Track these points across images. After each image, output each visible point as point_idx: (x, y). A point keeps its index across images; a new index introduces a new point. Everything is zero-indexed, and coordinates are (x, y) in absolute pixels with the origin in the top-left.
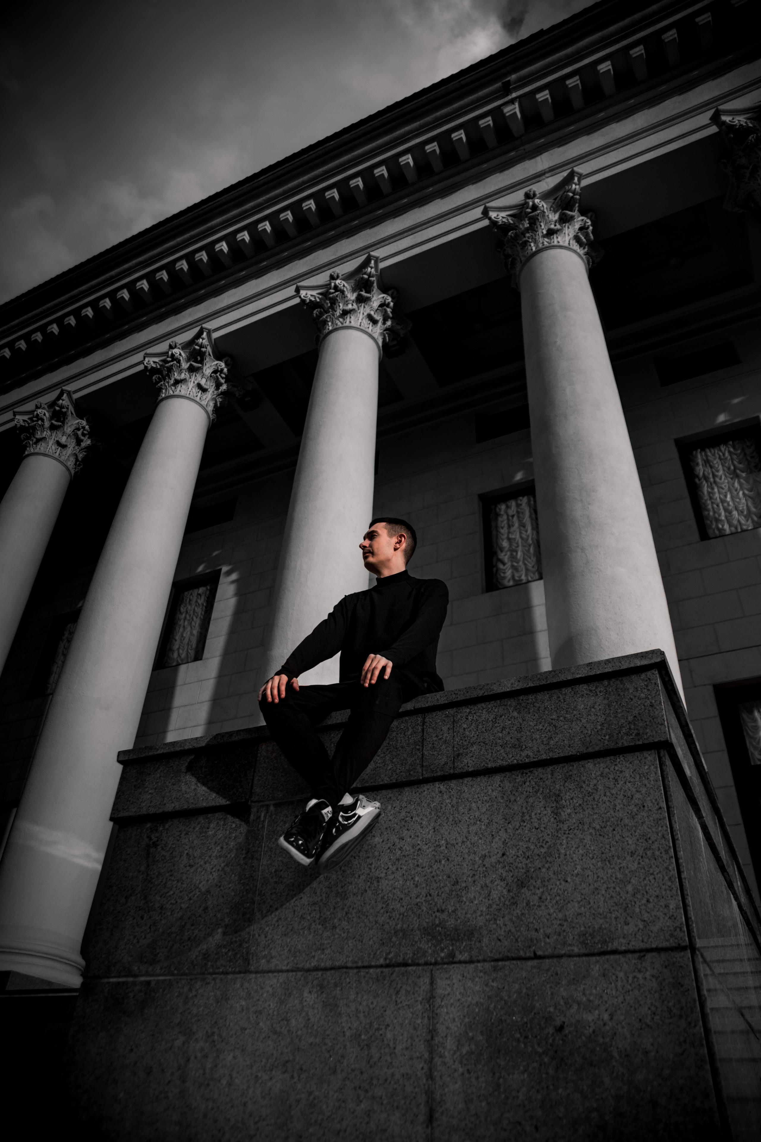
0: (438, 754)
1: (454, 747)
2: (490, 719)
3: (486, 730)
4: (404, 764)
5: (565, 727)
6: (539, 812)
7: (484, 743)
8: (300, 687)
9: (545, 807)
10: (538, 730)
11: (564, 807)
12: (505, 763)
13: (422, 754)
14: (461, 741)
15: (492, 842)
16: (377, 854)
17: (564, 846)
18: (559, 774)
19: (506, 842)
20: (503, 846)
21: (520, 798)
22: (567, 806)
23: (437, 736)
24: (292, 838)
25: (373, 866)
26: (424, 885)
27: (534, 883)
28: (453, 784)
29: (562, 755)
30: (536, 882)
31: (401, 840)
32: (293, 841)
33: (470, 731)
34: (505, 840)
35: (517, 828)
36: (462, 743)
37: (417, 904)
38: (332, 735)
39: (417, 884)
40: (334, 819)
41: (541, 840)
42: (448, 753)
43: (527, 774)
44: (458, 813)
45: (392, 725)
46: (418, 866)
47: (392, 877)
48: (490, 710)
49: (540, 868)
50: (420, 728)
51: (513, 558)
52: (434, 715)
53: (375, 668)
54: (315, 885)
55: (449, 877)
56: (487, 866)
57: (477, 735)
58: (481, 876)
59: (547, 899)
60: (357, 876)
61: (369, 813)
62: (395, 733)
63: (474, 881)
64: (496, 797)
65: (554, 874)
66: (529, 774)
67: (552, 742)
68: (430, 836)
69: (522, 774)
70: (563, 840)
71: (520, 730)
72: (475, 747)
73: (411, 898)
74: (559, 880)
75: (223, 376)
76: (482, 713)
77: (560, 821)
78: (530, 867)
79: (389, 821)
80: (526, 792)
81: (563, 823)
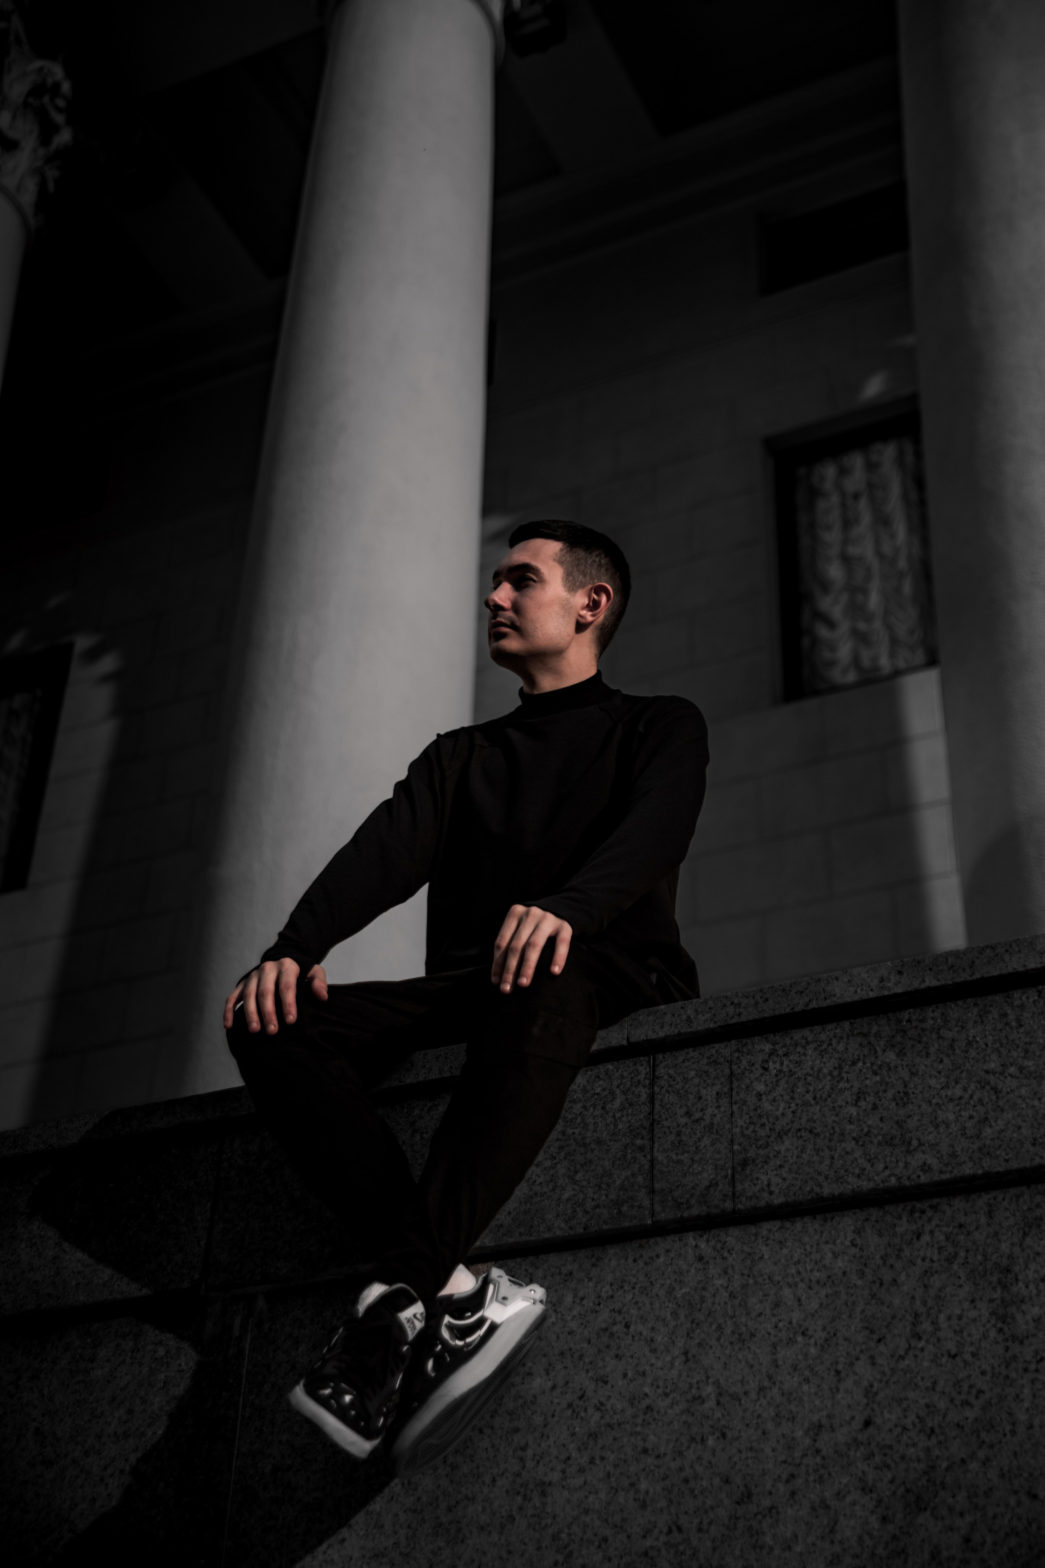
0: (693, 1160)
1: (732, 1142)
2: (826, 1071)
3: (815, 1098)
4: (604, 1186)
5: (1023, 1091)
6: (958, 1312)
7: (811, 1132)
8: (332, 988)
9: (973, 1301)
10: (951, 1100)
11: (1022, 1301)
12: (866, 1185)
13: (652, 1161)
14: (752, 1127)
15: (838, 1390)
16: (538, 1420)
17: (1026, 1404)
18: (1008, 1214)
19: (875, 1389)
20: (865, 1401)
21: (908, 1276)
22: (1031, 1298)
23: (688, 1114)
24: (325, 1388)
25: (530, 1452)
26: (663, 1503)
27: (950, 1500)
28: (732, 1236)
29: (1014, 1165)
30: (954, 1496)
31: (600, 1384)
32: (330, 1396)
33: (774, 1100)
34: (871, 1386)
35: (902, 1353)
36: (754, 1131)
37: (646, 1554)
38: (417, 1112)
39: (644, 1501)
40: (430, 1332)
41: (965, 1388)
42: (717, 1156)
43: (923, 1212)
44: (748, 1314)
45: (573, 1087)
46: (645, 1451)
47: (578, 1481)
48: (825, 1046)
49: (963, 1461)
50: (644, 1094)
51: (856, 610)
52: (681, 1059)
53: (528, 945)
54: (378, 1505)
55: (727, 1481)
56: (824, 1453)
57: (794, 1112)
58: (811, 1478)
59: (985, 1542)
60: (487, 1479)
61: (517, 1315)
62: (579, 1105)
63: (793, 1493)
64: (844, 1273)
65: (1002, 1476)
66: (929, 1213)
67: (989, 1131)
68: (675, 1372)
69: (912, 1212)
70: (1023, 1386)
71: (903, 1098)
72: (787, 1143)
73: (628, 1537)
74: (1016, 1492)
75: (61, 103)
76: (804, 1054)
77: (1014, 1338)
78: (938, 1457)
79: (570, 1333)
80: (923, 1260)
81: (1022, 1343)
